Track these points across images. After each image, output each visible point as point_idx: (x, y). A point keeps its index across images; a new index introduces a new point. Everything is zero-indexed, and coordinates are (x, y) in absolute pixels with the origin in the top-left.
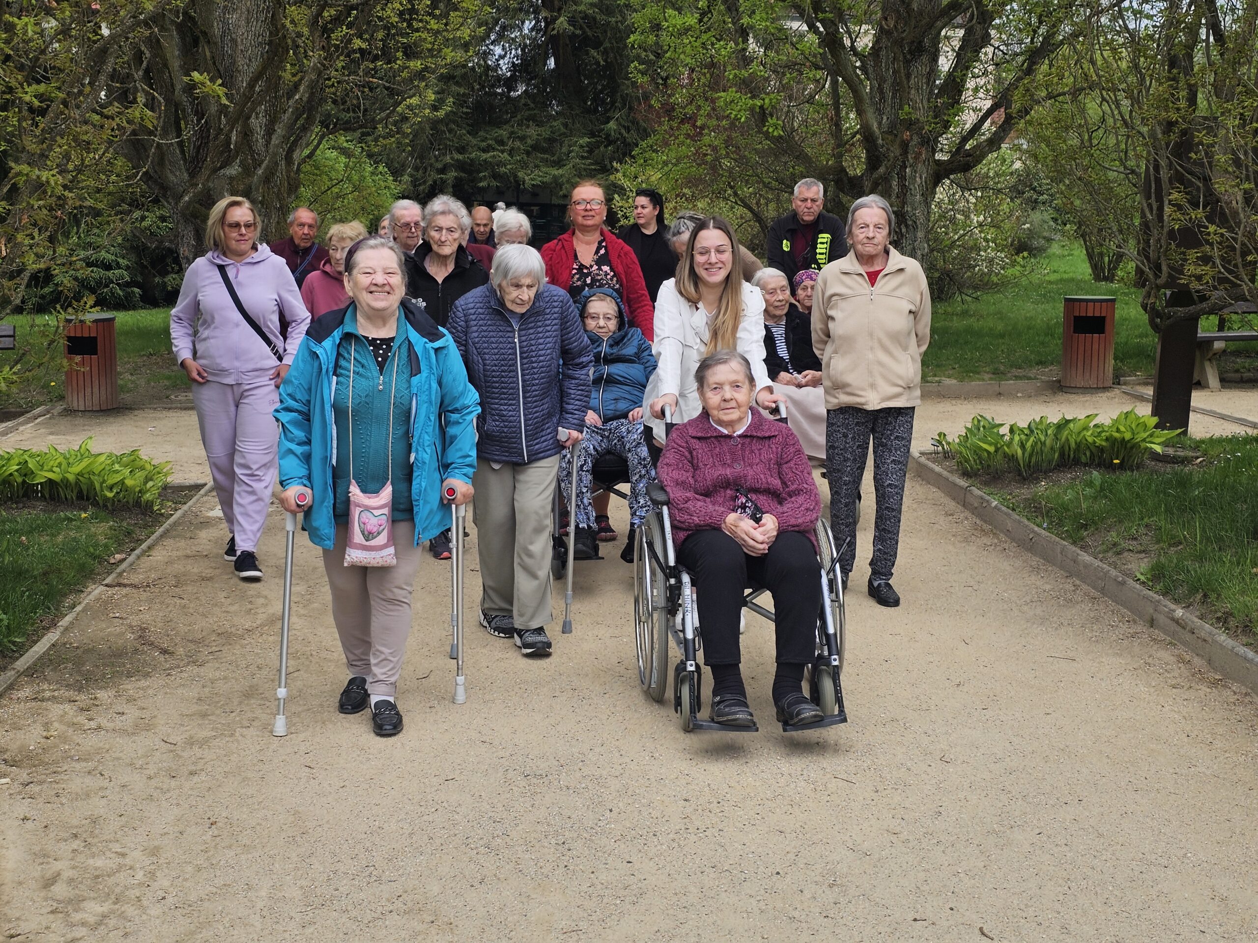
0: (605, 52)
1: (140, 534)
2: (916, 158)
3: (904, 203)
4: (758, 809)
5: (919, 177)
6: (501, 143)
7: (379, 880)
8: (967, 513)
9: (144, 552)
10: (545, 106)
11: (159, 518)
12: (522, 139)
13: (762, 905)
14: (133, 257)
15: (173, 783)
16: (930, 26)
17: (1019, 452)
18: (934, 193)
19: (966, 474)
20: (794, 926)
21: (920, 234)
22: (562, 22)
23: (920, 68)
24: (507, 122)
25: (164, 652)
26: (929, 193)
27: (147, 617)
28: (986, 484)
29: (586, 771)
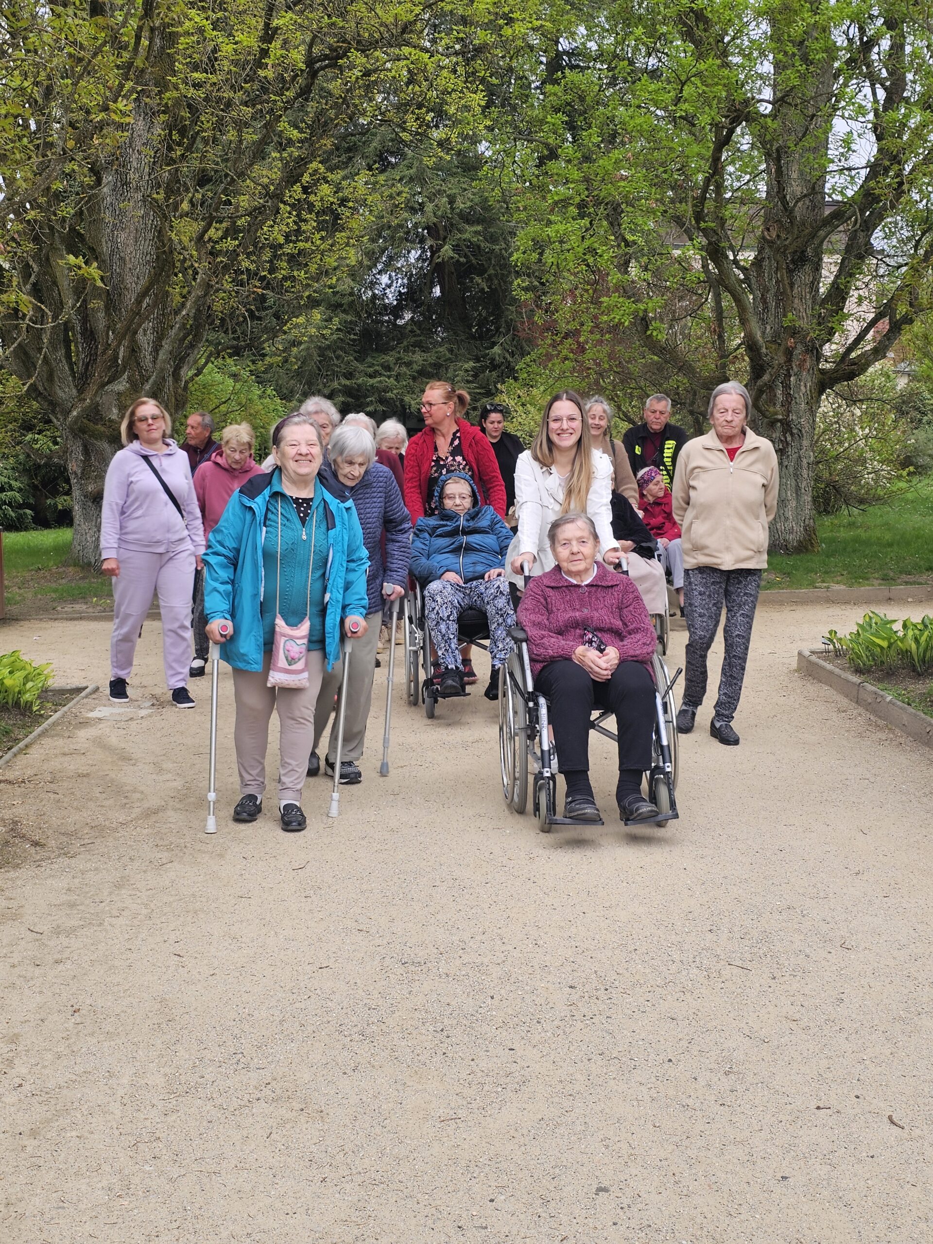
0: (490, 279)
1: (17, 733)
2: (800, 366)
3: (789, 412)
4: (649, 996)
5: (803, 385)
6: (388, 368)
7: (247, 1067)
8: (861, 710)
9: (21, 751)
10: (430, 333)
11: (39, 718)
12: (408, 364)
13: (653, 1092)
14: (25, 479)
15: (37, 971)
16: (813, 236)
17: (914, 646)
18: (818, 401)
19: (858, 671)
20: (689, 1113)
21: (806, 443)
22: (447, 250)
23: (803, 277)
24: (393, 349)
25: (36, 844)
26: (813, 403)
27: (19, 811)
28: (879, 680)
29: (466, 959)
